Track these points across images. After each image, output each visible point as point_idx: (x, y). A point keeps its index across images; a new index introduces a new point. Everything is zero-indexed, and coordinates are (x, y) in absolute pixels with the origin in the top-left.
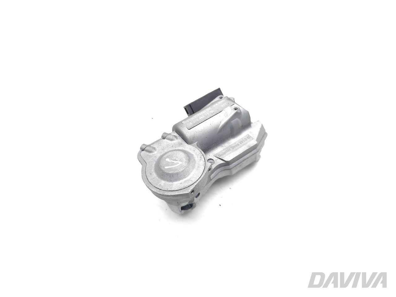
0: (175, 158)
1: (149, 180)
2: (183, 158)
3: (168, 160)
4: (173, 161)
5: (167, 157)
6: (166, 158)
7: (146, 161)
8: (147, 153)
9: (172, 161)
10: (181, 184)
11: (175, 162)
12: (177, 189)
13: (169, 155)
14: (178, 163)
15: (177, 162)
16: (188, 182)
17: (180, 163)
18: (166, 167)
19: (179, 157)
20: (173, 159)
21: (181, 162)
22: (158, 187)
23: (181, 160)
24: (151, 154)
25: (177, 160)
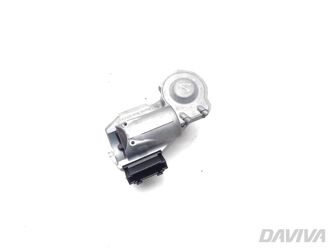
0: (183, 90)
1: (202, 84)
2: (177, 89)
3: (188, 90)
4: (185, 88)
5: (188, 93)
6: (190, 92)
8: (204, 106)
9: (186, 88)
11: (183, 87)
12: (185, 73)
13: (187, 94)
14: (181, 85)
15: (182, 87)
16: (177, 76)
17: (180, 85)
18: (190, 84)
19: (180, 91)
20: (185, 90)
21: (179, 86)
23: (179, 88)
24: (201, 105)
25: (182, 89)
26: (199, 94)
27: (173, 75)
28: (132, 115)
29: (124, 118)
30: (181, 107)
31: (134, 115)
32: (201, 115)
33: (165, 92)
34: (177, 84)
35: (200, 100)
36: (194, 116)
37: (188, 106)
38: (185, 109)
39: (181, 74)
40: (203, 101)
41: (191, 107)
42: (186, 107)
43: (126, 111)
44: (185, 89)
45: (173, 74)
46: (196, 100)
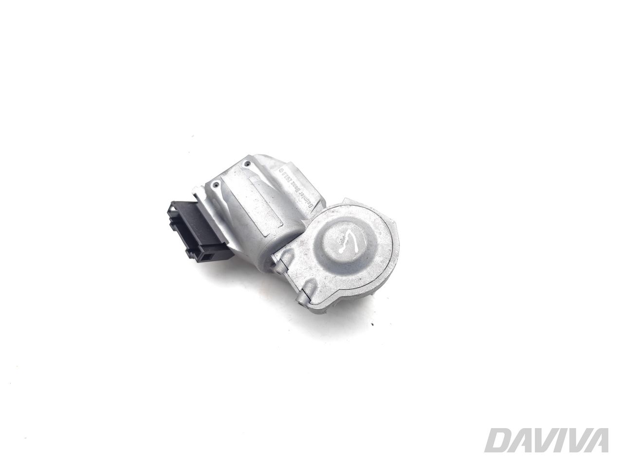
0: (339, 241)
1: (372, 280)
2: (340, 229)
3: (341, 251)
4: (346, 241)
5: (336, 252)
6: (338, 254)
7: (334, 291)
8: (317, 292)
9: (344, 244)
10: (380, 233)
11: (347, 239)
12: (389, 238)
13: (332, 249)
14: (350, 234)
15: (346, 236)
16: (377, 225)
17: (349, 231)
18: (357, 250)
19: (337, 236)
20: (340, 243)
21: (347, 230)
22: (385, 265)
23: (344, 232)
24: (319, 286)
25: (342, 238)
26: (344, 278)
27: (378, 217)
28: (292, 182)
29: (284, 172)
30: (309, 249)
31: (293, 184)
32: (297, 291)
33: (333, 212)
34: (352, 225)
35: (330, 282)
36: (293, 278)
37: (313, 262)
38: (305, 257)
39: (386, 231)
40: (331, 289)
41: (311, 268)
42: (309, 258)
43: (298, 170)
44: (342, 244)
45: (380, 215)
46: (330, 275)
